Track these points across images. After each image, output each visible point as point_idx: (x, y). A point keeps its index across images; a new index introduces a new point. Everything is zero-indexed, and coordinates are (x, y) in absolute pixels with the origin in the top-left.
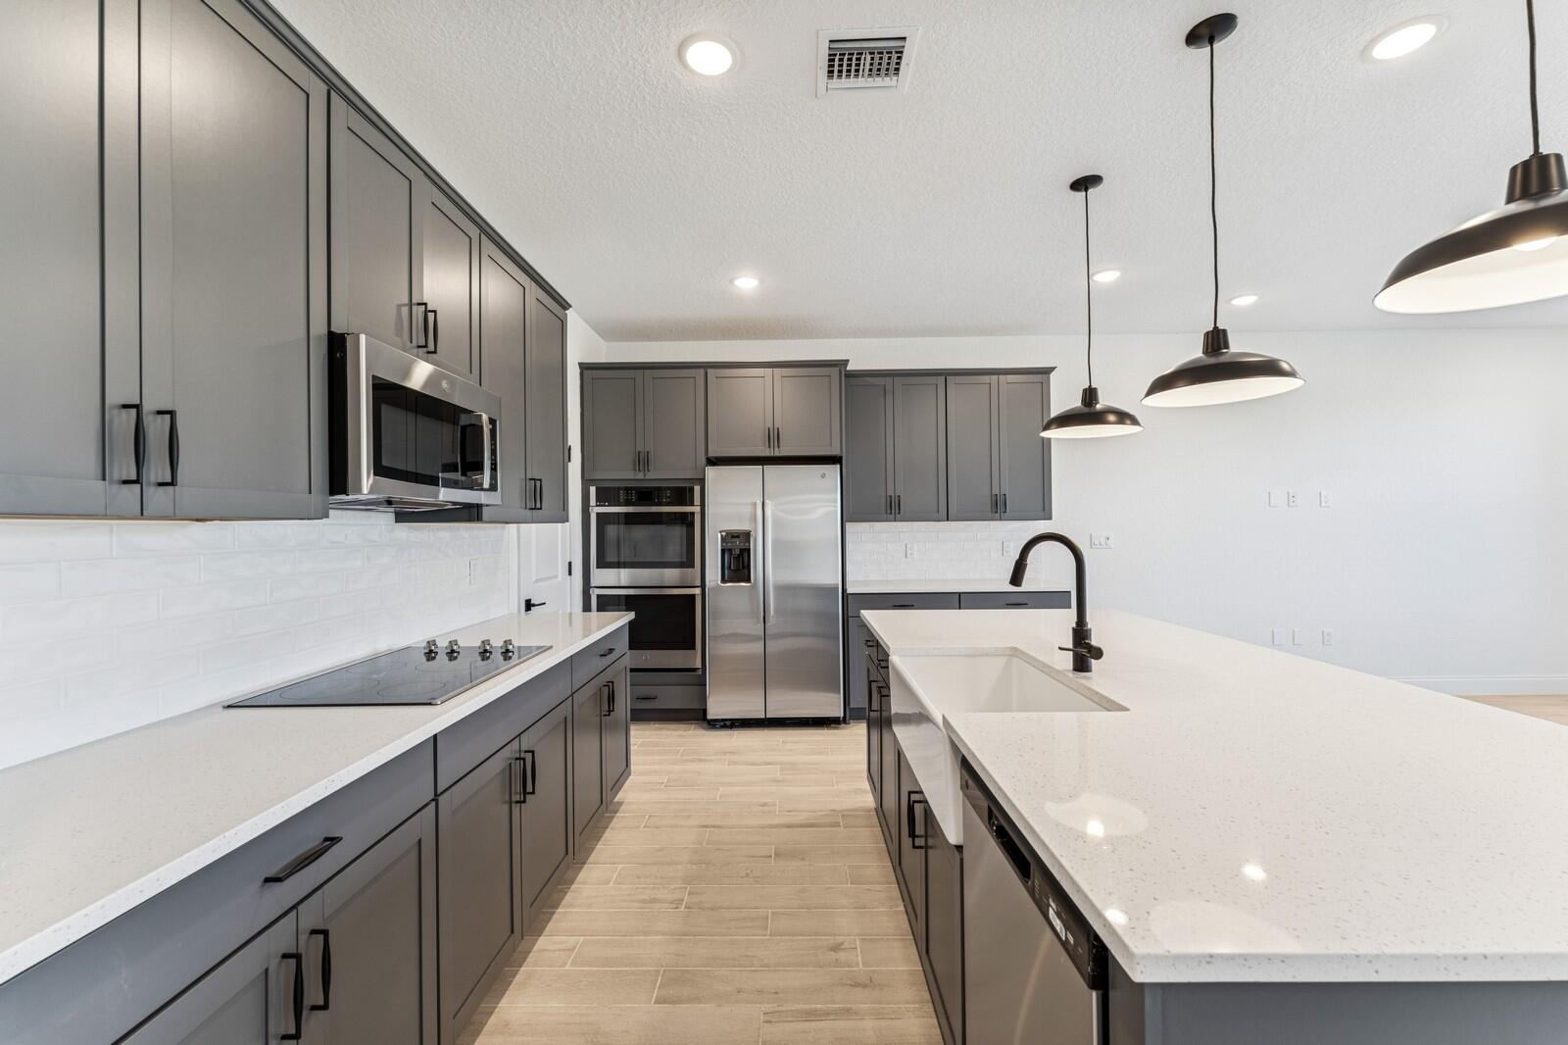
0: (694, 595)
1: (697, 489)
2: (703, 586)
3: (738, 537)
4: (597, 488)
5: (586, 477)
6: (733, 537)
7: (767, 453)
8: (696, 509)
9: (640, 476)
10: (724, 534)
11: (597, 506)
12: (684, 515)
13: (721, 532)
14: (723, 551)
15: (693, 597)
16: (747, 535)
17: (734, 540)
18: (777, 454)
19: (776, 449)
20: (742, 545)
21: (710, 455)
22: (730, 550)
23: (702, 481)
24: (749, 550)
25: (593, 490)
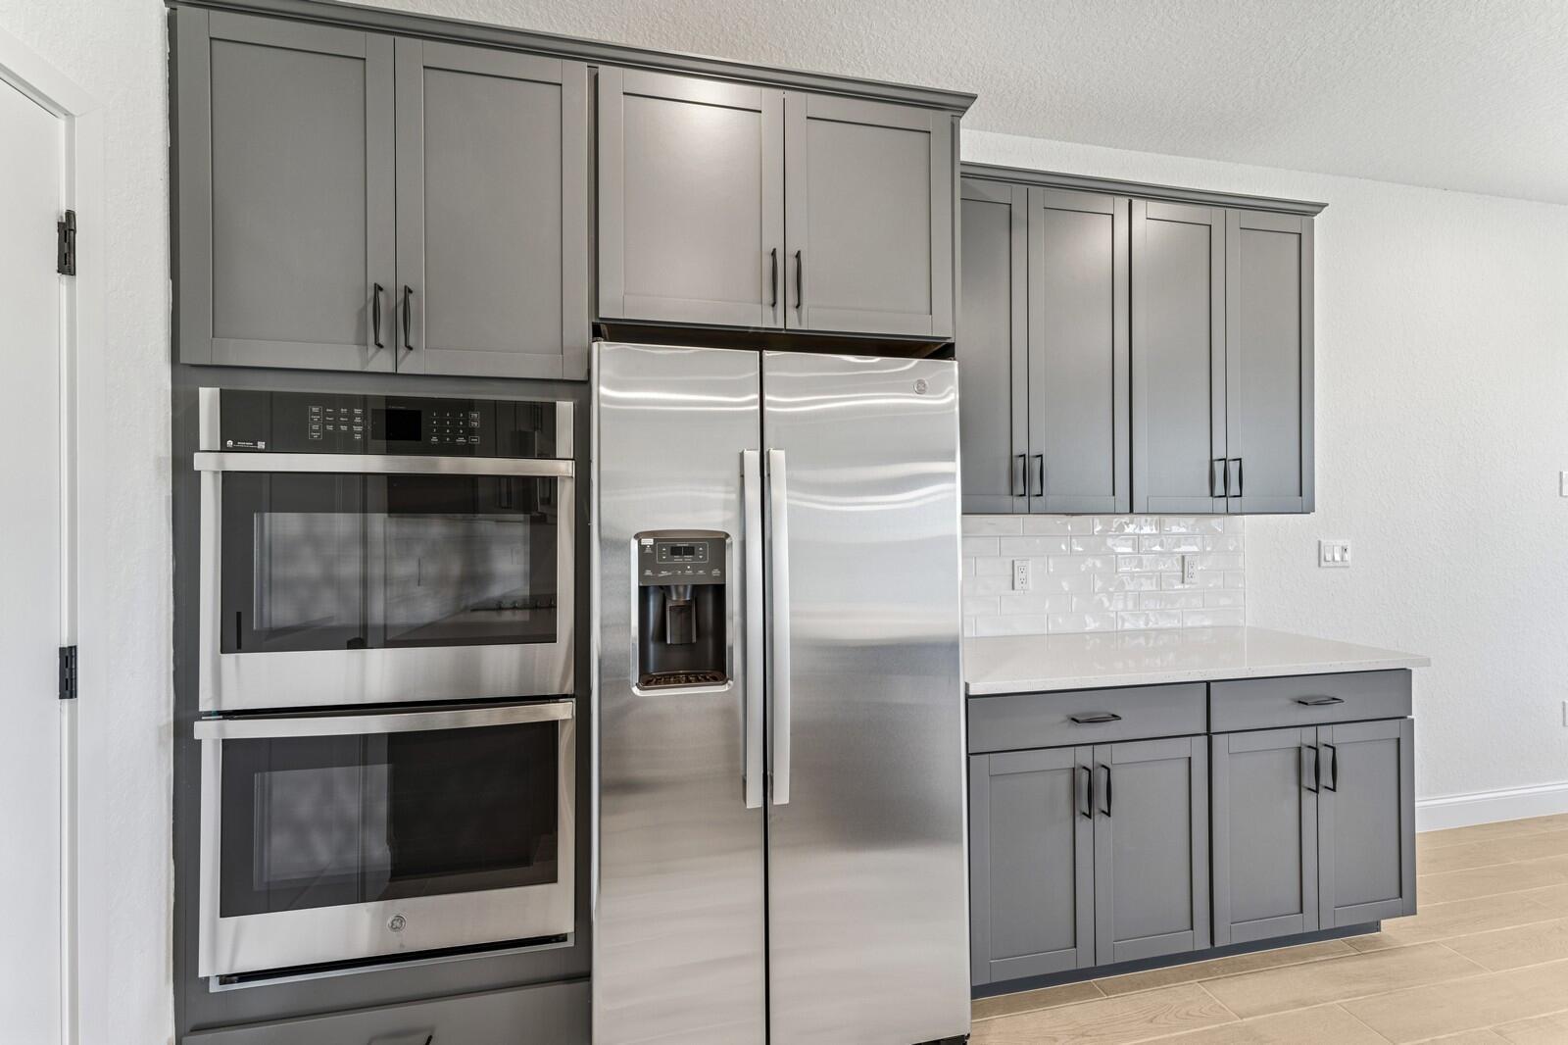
0: (554, 725)
1: (565, 409)
2: (581, 695)
3: (690, 551)
4: (224, 395)
5: (184, 359)
6: (675, 551)
7: (763, 318)
8: (564, 468)
9: (382, 362)
10: (648, 542)
11: (224, 449)
12: (527, 481)
13: (638, 536)
14: (644, 592)
15: (552, 726)
16: (717, 543)
17: (677, 559)
18: (793, 324)
19: (792, 313)
20: (702, 577)
21: (605, 312)
22: (664, 591)
23: (581, 388)
24: (719, 591)
25: (208, 398)
